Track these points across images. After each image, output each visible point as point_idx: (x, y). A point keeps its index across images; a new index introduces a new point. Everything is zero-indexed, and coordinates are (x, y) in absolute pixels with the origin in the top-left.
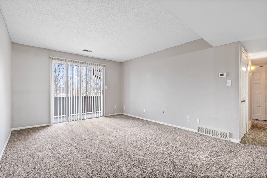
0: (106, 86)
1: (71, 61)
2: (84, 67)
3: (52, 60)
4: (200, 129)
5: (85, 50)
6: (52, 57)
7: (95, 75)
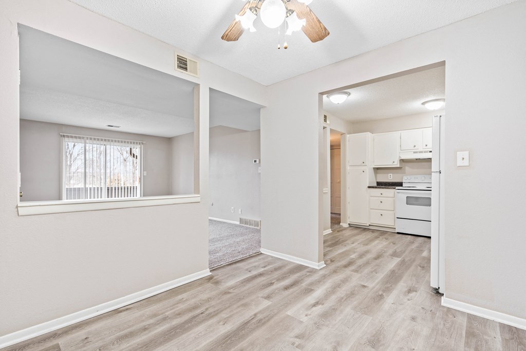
0: (145, 172)
1: (91, 139)
2: (110, 145)
3: (63, 138)
4: (241, 221)
5: (109, 126)
6: (62, 134)
7: (134, 155)
